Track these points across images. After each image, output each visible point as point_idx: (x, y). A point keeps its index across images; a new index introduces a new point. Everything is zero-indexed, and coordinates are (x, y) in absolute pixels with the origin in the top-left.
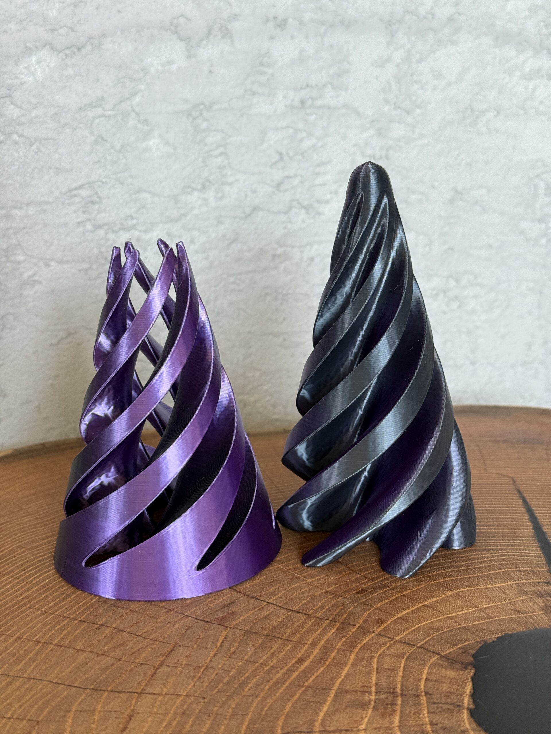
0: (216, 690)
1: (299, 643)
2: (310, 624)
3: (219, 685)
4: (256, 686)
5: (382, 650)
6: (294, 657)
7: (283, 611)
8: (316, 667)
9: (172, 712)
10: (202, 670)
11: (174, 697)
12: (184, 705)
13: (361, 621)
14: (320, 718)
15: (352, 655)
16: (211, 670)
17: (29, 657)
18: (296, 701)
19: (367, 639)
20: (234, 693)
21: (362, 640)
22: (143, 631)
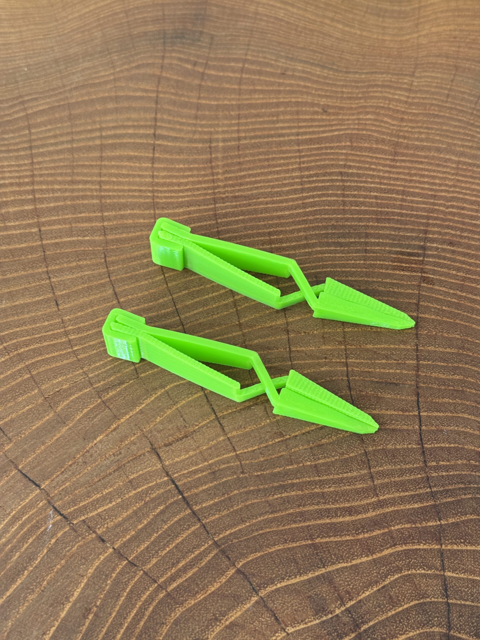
0: (259, 473)
1: (374, 491)
2: (412, 477)
3: (267, 469)
4: (287, 501)
5: (418, 572)
6: (348, 501)
7: (416, 437)
8: (348, 531)
9: (210, 462)
10: (277, 440)
11: (230, 447)
12: (224, 464)
13: (451, 521)
14: (279, 585)
15: (390, 549)
16: (284, 447)
17: (207, 297)
18: (289, 549)
19: (425, 547)
20: (265, 490)
21: (419, 543)
22: (298, 349)
